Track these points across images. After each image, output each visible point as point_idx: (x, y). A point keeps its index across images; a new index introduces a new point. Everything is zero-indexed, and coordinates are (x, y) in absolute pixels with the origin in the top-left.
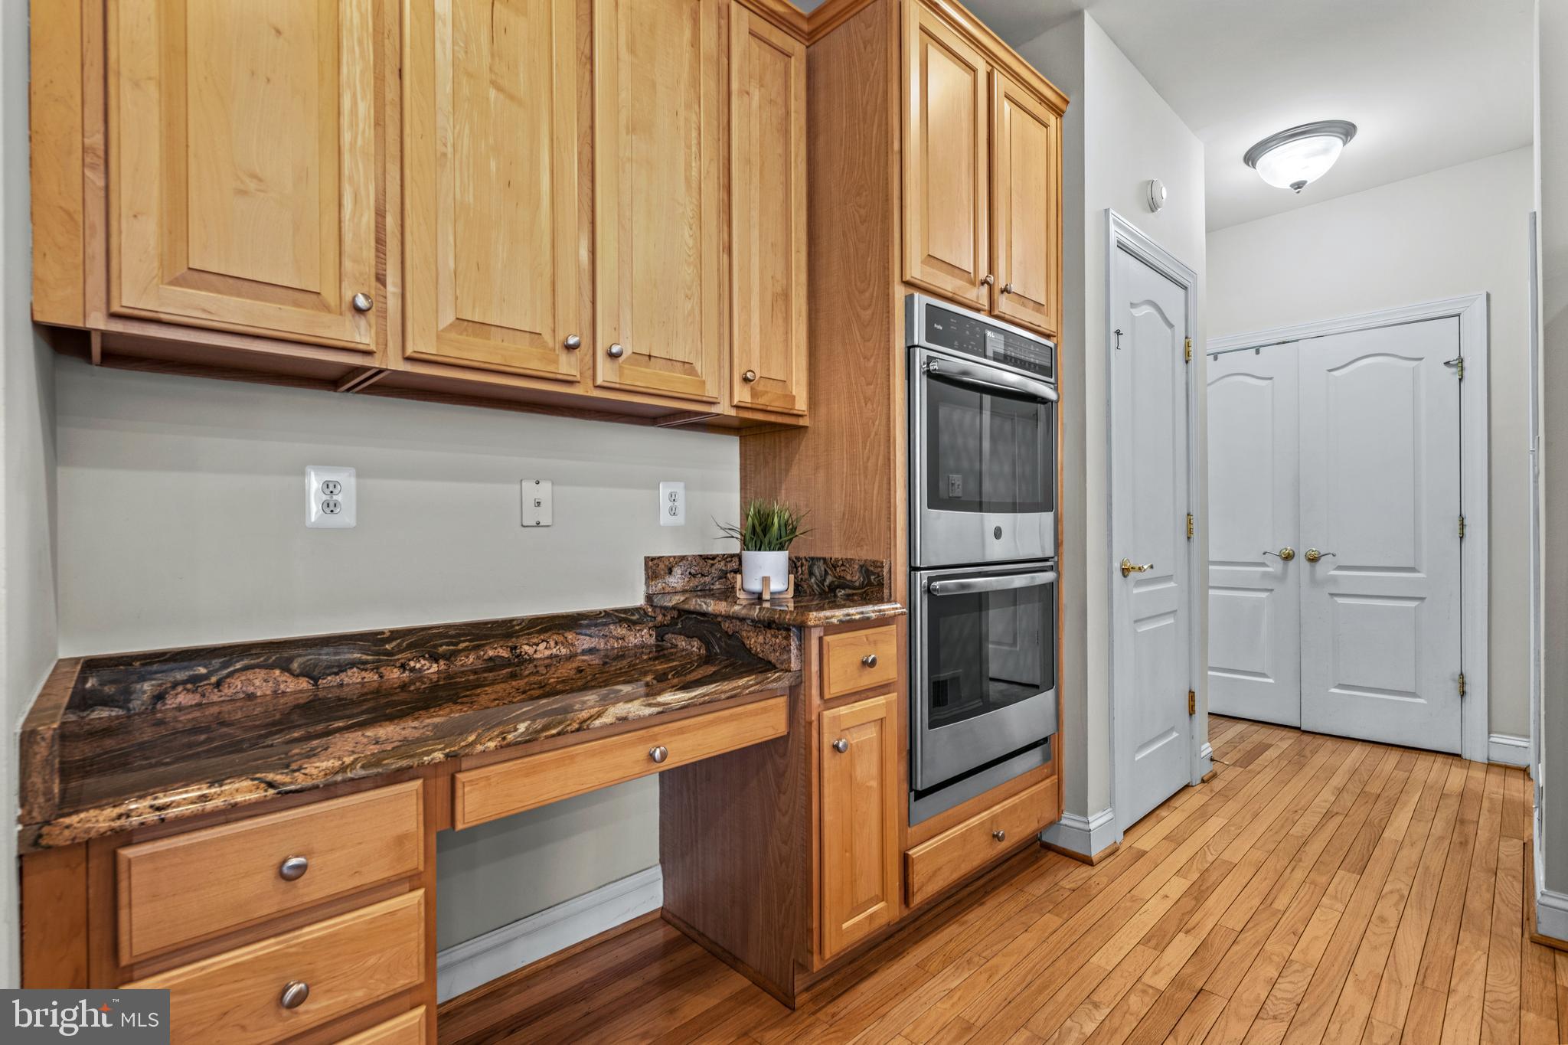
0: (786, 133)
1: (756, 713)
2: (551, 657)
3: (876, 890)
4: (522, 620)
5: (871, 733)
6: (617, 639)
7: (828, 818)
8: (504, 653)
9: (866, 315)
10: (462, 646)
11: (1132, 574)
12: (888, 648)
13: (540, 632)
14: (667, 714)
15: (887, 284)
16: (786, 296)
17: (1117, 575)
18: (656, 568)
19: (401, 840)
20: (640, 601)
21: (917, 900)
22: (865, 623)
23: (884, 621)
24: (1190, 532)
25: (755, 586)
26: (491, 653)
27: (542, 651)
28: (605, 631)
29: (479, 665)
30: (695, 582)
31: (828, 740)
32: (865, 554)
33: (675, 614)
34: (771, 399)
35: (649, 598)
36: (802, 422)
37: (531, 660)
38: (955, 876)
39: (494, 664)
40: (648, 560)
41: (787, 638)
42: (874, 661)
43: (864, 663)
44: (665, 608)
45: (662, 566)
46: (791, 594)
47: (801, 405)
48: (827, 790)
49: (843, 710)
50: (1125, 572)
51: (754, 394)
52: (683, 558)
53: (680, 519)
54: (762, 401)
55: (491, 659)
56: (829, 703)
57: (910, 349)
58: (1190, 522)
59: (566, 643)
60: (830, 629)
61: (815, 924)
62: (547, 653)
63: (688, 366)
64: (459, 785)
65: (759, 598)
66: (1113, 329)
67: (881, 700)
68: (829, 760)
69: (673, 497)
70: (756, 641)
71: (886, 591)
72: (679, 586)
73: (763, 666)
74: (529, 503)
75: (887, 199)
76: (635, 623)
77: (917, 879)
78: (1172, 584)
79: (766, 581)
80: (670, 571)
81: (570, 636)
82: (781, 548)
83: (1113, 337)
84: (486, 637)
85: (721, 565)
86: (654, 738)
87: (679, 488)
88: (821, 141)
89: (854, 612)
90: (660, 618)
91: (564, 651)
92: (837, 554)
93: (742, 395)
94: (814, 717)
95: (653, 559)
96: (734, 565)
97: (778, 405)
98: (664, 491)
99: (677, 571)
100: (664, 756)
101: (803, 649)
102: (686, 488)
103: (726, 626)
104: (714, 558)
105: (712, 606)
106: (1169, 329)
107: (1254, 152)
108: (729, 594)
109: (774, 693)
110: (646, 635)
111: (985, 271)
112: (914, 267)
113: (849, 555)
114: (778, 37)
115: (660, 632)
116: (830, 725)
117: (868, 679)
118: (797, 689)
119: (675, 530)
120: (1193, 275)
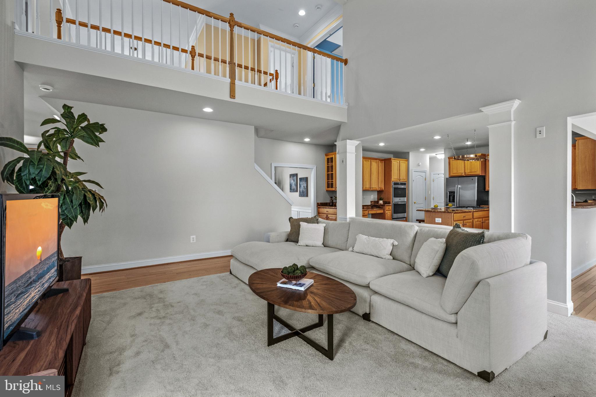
0: (383, 169)
9: (389, 183)
12: (390, 207)
15: (391, 181)
16: (382, 181)
17: (413, 203)
18: (371, 202)
22: (389, 205)
23: (390, 205)
24: (426, 199)
28: (368, 206)
30: (375, 203)
32: (389, 201)
33: (374, 205)
35: (371, 204)
41: (383, 206)
46: (383, 203)
47: (383, 189)
48: (386, 216)
50: (415, 203)
52: (373, 201)
54: (381, 189)
56: (386, 210)
57: (393, 186)
63: (376, 188)
65: (380, 204)
67: (390, 211)
68: (386, 214)
70: (381, 207)
71: (390, 203)
72: (373, 203)
75: (391, 174)
78: (422, 205)
82: (382, 200)
83: (413, 181)
87: (373, 195)
88: (386, 168)
89: (388, 205)
93: (379, 189)
98: (372, 196)
101: (385, 207)
103: (378, 206)
104: (376, 201)
105: (377, 204)
106: (422, 177)
107: (436, 154)
108: (378, 203)
109: (382, 210)
110: (370, 207)
111: (399, 178)
112: (393, 180)
113: (387, 201)
114: (382, 161)
115: (372, 207)
116: (387, 212)
117: (389, 209)
118: (384, 210)
119: (372, 199)
120: (426, 171)
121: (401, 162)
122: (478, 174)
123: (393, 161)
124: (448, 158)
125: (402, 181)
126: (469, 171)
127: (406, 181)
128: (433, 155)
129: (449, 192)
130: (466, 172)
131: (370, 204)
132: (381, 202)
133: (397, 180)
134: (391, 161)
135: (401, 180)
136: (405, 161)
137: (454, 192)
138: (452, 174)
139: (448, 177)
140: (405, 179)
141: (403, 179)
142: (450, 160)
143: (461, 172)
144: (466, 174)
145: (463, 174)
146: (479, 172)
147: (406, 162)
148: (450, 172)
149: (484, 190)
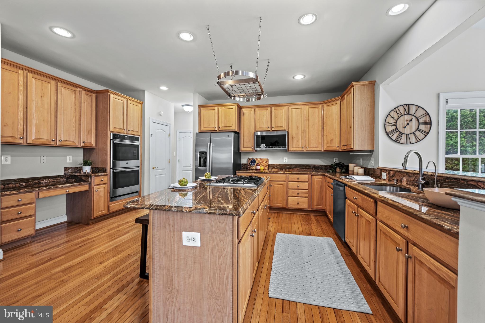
0: (92, 107)
1: (83, 187)
2: (46, 182)
3: (103, 209)
4: (41, 177)
5: (103, 189)
6: (58, 180)
7: (95, 199)
8: (37, 182)
9: (104, 134)
10: (30, 181)
11: (154, 169)
12: (106, 179)
13: (44, 179)
14: (69, 186)
15: (107, 131)
16: (91, 130)
17: (151, 169)
18: (66, 169)
19: (32, 198)
20: (63, 174)
21: (111, 211)
22: (102, 175)
23: (105, 175)
24: (169, 162)
25: (85, 171)
26: (35, 182)
27: (44, 181)
28: (56, 179)
29: (33, 183)
30: (73, 171)
31: (95, 190)
32: (103, 166)
33: (70, 176)
34: (88, 145)
35: (65, 174)
36: (94, 148)
37: (42, 183)
38: (118, 209)
39: (36, 183)
40: (64, 168)
41: (89, 177)
42: (103, 180)
43: (101, 180)
44: (68, 175)
45: (67, 169)
46: (91, 172)
47: (94, 145)
48: (95, 196)
49: (98, 186)
50: (153, 168)
51: (85, 145)
52: (72, 167)
53: (71, 161)
54: (86, 145)
55: (35, 183)
56: (95, 185)
57: (111, 140)
58: (169, 161)
59: (49, 180)
60: (95, 176)
61: (93, 213)
62: (45, 182)
63: (73, 141)
64: (39, 194)
65: (85, 173)
66: (151, 134)
67: (104, 185)
68: (95, 193)
69: (70, 158)
70: (84, 178)
71: (106, 171)
72: (71, 172)
73: (85, 181)
74: (42, 159)
75: (107, 120)
76: (62, 177)
77: (110, 209)
78: (165, 170)
79: (86, 170)
80: (69, 169)
81: (49, 179)
82: (89, 166)
83: (151, 135)
84: (34, 180)
85: (79, 168)
86: (67, 189)
87: (71, 157)
88: (98, 108)
89: (100, 174)
90: (67, 176)
91: (48, 182)
92: (100, 166)
93: (82, 145)
94: (93, 187)
95: (65, 168)
96: (81, 168)
97: (90, 146)
98: (68, 157)
99: (70, 169)
100: (68, 191)
101: (91, 179)
102: (72, 157)
103: (79, 177)
104: (78, 167)
105: (77, 174)
106: (165, 133)
107: (183, 106)
108: (80, 173)
109: (87, 184)
110: (64, 179)
111: (125, 128)
112: (111, 129)
113: (101, 167)
114: (90, 94)
115: (67, 179)
116: (95, 188)
117: (102, 182)
118: (90, 184)
119: (70, 163)
120: (171, 124)
121: (129, 102)
122: (234, 129)
123: (112, 96)
124: (198, 106)
125: (131, 133)
126: (223, 125)
127: (140, 134)
128: (179, 105)
129: (200, 152)
130: (220, 126)
131: (62, 173)
132: (87, 169)
133: (122, 131)
134: (108, 95)
135: (129, 132)
136: (138, 103)
137: (206, 153)
138: (202, 129)
139: (197, 132)
140: (136, 132)
141: (133, 131)
142: (200, 109)
143: (214, 126)
144: (220, 129)
145: (216, 129)
146: (235, 127)
147: (140, 105)
148: (200, 126)
149: (238, 151)
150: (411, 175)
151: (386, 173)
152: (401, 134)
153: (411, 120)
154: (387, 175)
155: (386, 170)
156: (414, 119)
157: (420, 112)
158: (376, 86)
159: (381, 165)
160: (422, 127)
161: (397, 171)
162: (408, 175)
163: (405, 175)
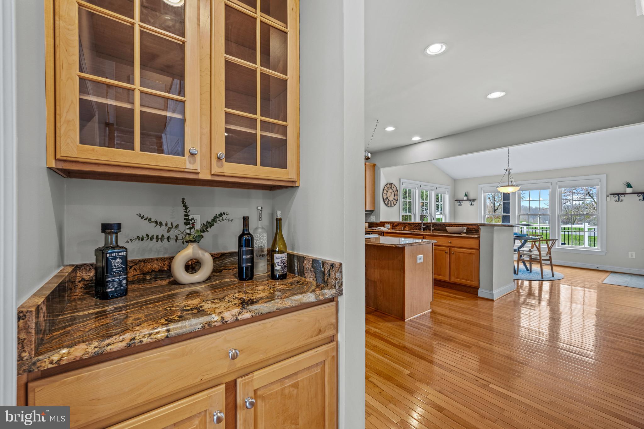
150: (412, 224)
151: (390, 225)
152: (389, 200)
153: (392, 193)
154: (390, 226)
155: (389, 223)
156: (393, 192)
157: (395, 189)
158: (376, 168)
159: (382, 219)
160: (396, 197)
161: (399, 223)
162: (410, 225)
163: (407, 224)
